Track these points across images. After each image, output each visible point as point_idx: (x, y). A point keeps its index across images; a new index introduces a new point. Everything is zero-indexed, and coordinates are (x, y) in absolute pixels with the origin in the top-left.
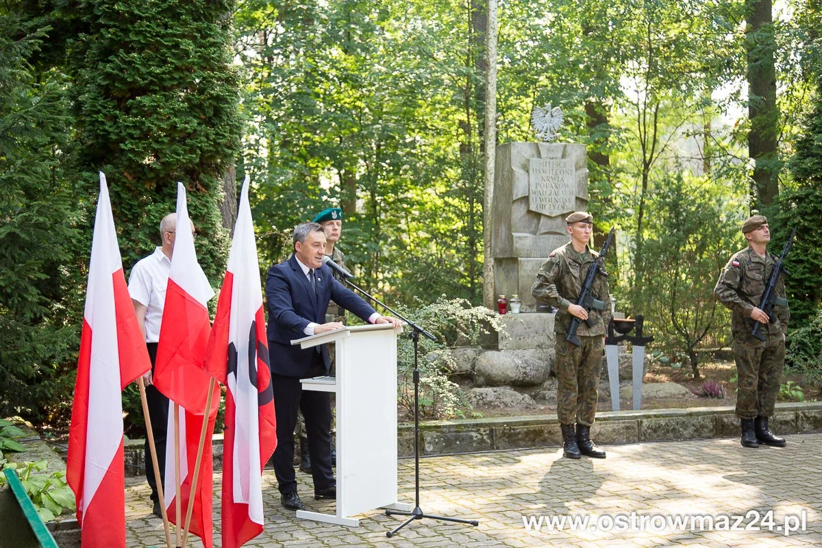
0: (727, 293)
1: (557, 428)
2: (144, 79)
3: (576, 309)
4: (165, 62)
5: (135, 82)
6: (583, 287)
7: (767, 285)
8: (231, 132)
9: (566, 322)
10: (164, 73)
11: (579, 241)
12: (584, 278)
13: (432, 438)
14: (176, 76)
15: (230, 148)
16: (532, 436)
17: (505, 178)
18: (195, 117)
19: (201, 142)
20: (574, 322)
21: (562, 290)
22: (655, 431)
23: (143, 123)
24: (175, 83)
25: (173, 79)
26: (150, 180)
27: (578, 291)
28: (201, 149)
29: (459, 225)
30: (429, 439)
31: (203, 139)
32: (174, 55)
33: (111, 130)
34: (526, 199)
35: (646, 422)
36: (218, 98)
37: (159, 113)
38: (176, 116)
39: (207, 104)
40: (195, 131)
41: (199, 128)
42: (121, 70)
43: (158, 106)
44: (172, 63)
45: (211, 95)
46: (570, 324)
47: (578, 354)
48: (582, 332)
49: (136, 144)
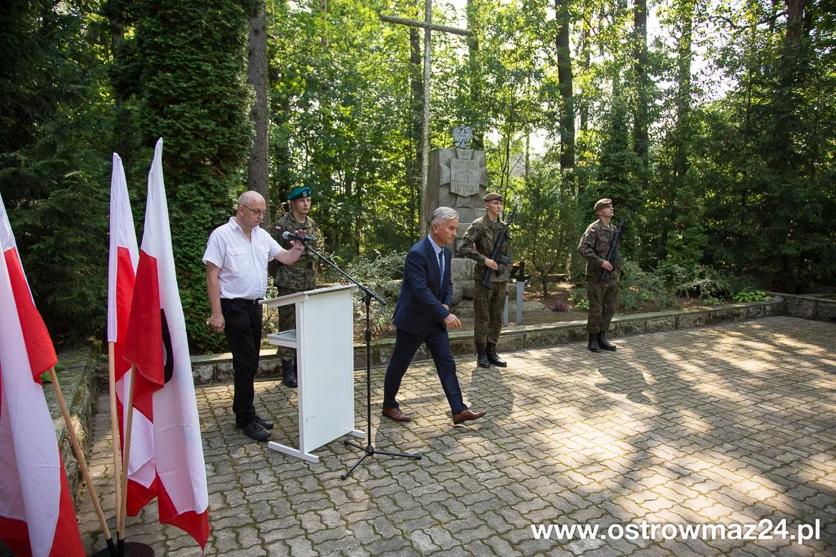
0: (588, 250)
1: (472, 342)
2: (175, 92)
3: (490, 262)
4: (191, 79)
5: (169, 94)
6: (495, 246)
7: (611, 245)
8: (242, 132)
9: (483, 271)
10: (189, 87)
11: (494, 213)
12: (496, 239)
13: (386, 353)
14: (199, 90)
15: (242, 144)
16: (455, 348)
17: (435, 171)
18: (214, 120)
19: (218, 139)
20: (488, 272)
21: (480, 248)
22: (534, 341)
23: (174, 124)
24: (198, 95)
25: (197, 92)
26: (182, 167)
27: (491, 250)
28: (218, 143)
29: (405, 201)
30: (383, 353)
31: (220, 137)
32: (198, 74)
33: (153, 130)
34: (448, 185)
35: (528, 335)
36: (231, 107)
37: (185, 117)
38: (199, 119)
39: (222, 110)
40: (213, 130)
41: (216, 129)
42: (160, 86)
43: (185, 112)
44: (195, 80)
45: (225, 104)
46: (485, 273)
47: (491, 295)
48: (494, 279)
49: (170, 140)
